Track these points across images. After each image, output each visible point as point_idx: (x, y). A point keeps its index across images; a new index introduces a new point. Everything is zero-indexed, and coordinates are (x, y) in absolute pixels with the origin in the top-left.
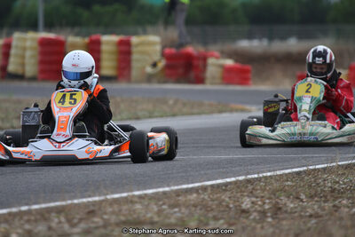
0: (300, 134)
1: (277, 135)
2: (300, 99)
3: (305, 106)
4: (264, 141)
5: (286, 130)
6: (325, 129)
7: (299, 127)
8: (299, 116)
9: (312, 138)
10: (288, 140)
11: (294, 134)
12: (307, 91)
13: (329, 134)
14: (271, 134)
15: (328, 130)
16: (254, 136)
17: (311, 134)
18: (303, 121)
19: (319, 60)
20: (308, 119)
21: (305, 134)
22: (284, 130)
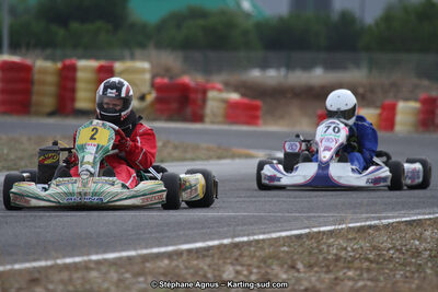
0: (80, 193)
1: (50, 195)
2: (83, 148)
3: (89, 157)
4: (34, 202)
5: (63, 189)
6: (112, 188)
7: (79, 184)
8: (80, 170)
9: (95, 200)
10: (64, 201)
11: (72, 194)
12: (92, 138)
13: (117, 194)
14: (43, 194)
15: (117, 189)
16: (20, 195)
17: (95, 194)
18: (85, 177)
19: (112, 93)
20: (92, 175)
21: (86, 194)
22: (59, 189)
